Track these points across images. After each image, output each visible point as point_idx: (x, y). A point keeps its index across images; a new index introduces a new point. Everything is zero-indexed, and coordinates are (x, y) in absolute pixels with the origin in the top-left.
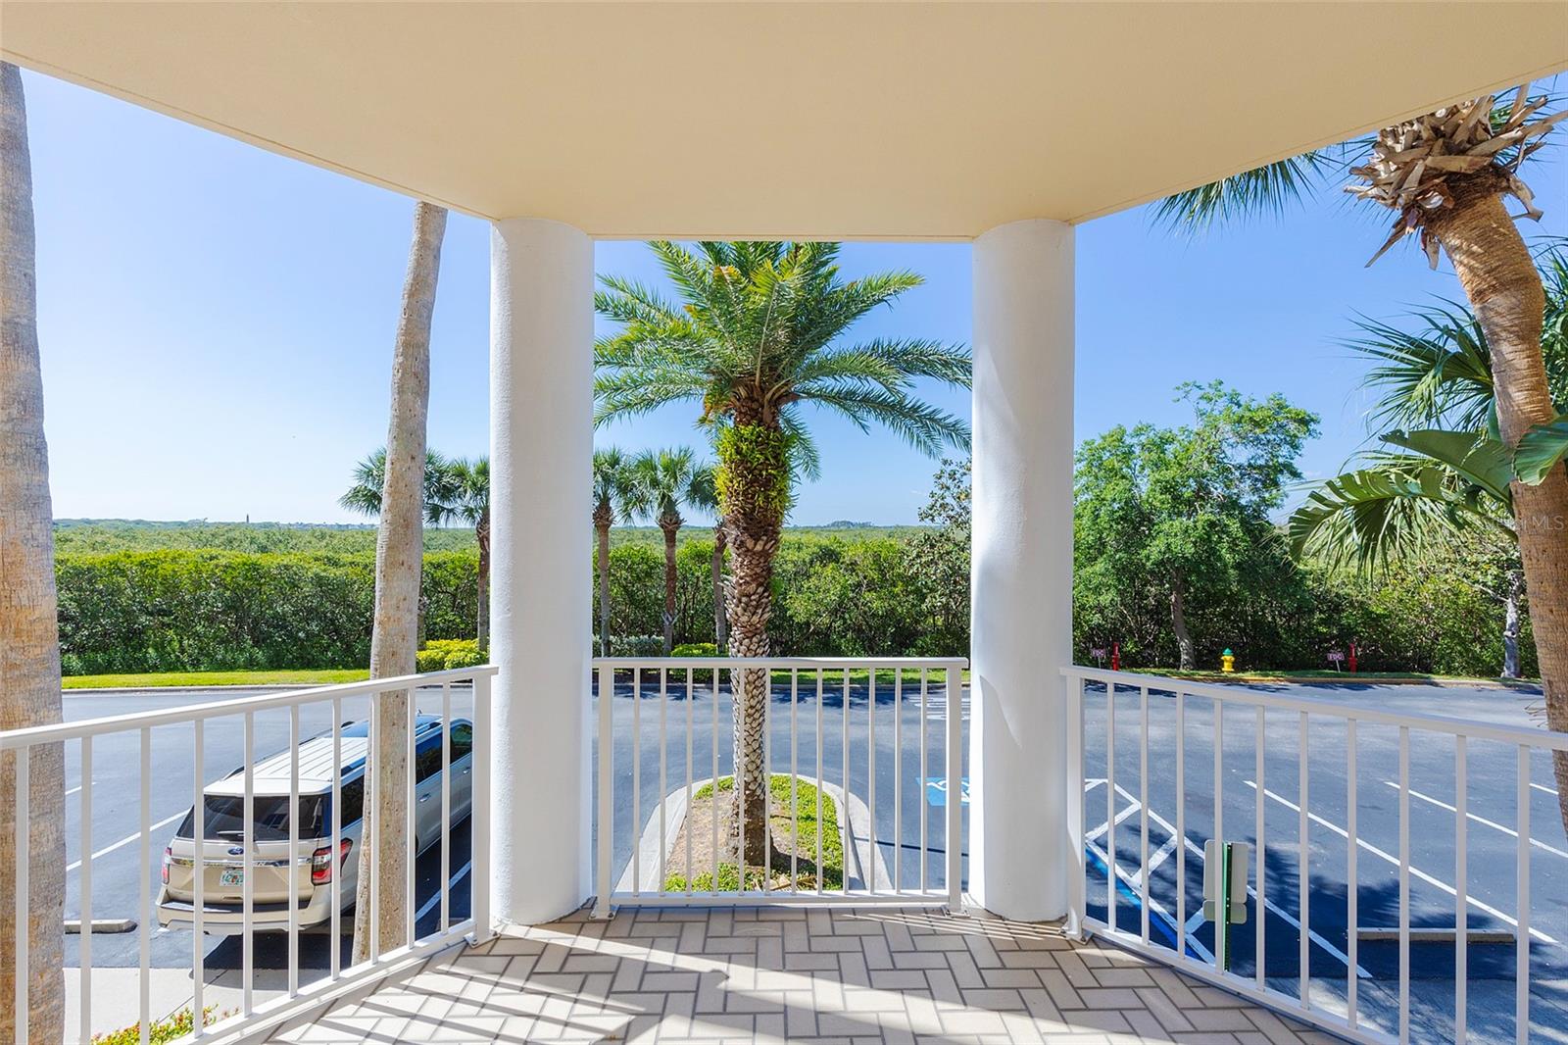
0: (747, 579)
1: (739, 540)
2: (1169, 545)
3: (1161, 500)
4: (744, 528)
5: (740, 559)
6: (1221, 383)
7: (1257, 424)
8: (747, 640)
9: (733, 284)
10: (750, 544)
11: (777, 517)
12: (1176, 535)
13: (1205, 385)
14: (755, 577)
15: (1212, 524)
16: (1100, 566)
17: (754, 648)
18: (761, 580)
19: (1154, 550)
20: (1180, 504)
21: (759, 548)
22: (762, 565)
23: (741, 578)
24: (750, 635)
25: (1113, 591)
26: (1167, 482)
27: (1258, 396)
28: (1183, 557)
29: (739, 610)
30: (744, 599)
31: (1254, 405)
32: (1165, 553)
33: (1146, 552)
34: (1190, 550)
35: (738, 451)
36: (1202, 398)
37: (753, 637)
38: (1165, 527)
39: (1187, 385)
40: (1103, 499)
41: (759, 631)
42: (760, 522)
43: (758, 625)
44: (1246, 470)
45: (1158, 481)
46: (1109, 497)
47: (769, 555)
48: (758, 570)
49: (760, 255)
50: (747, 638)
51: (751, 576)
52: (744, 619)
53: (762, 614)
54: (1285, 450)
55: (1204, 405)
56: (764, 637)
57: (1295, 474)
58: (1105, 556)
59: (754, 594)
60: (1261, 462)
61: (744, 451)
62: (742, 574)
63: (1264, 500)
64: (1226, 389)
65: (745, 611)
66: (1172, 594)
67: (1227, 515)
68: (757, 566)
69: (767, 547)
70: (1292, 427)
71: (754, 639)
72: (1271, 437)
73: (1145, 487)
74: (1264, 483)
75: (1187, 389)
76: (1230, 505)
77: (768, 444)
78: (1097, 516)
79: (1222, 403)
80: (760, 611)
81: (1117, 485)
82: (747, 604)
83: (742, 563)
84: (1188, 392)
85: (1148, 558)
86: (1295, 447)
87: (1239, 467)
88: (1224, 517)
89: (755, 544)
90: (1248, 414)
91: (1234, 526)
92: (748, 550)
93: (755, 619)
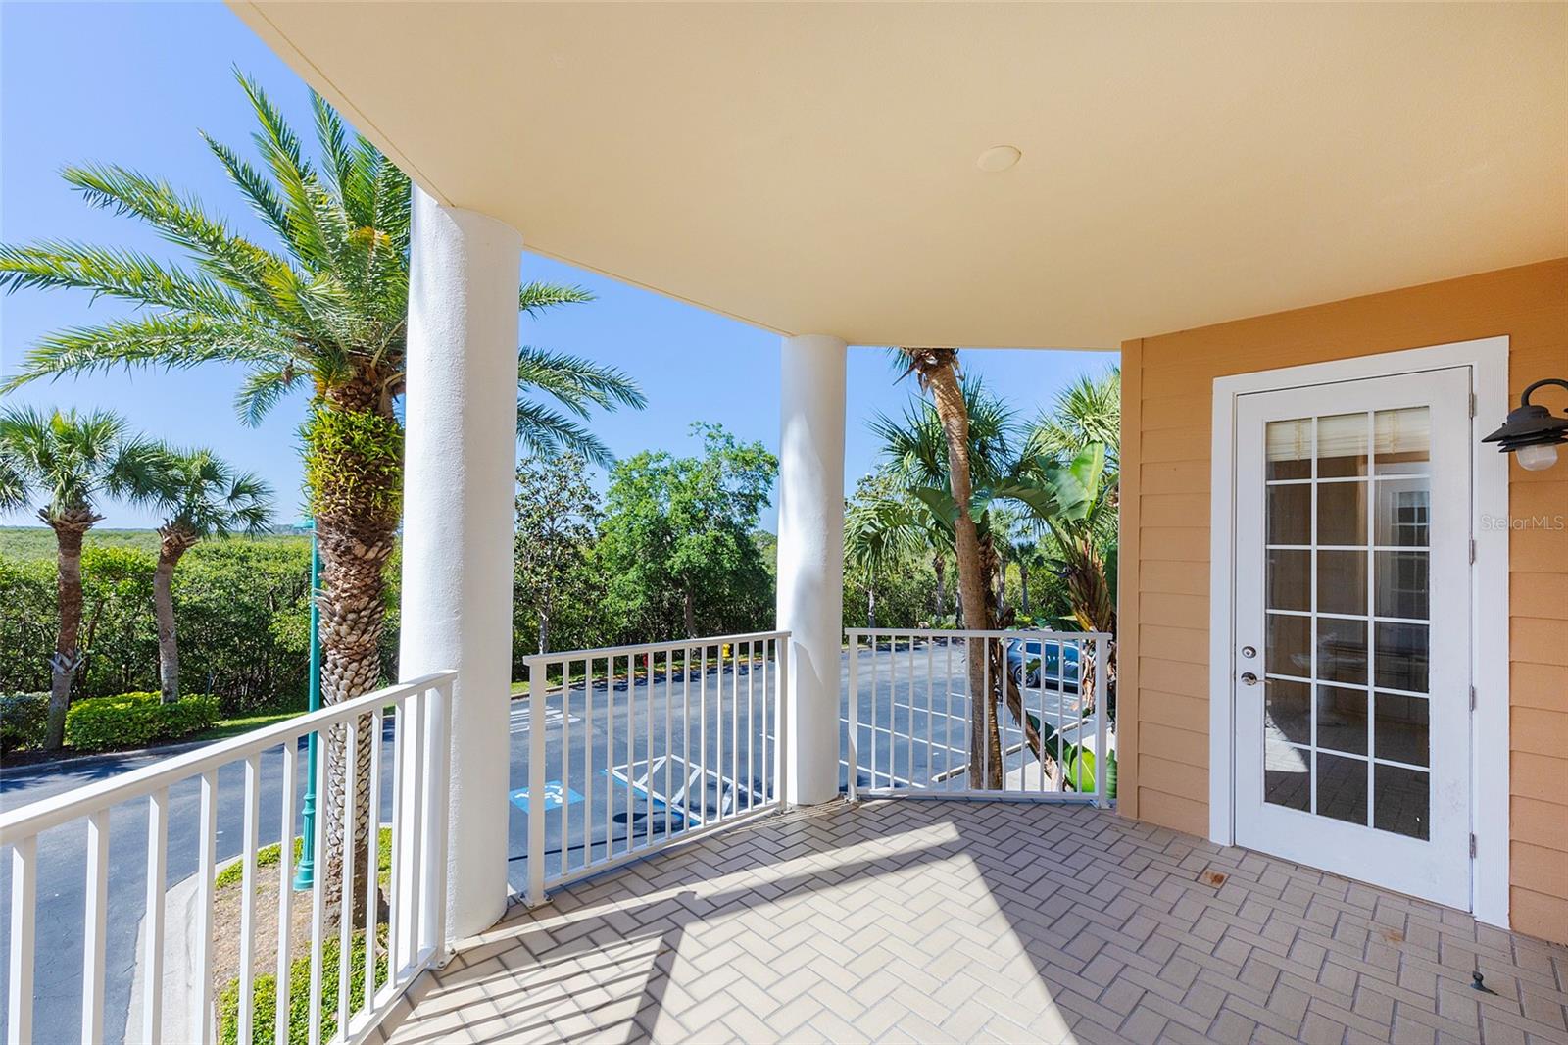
0: (355, 592)
1: (344, 545)
2: (689, 556)
3: (681, 518)
4: (352, 532)
5: (343, 569)
6: (721, 426)
7: (747, 463)
8: (355, 664)
9: (379, 251)
10: (359, 550)
11: (394, 520)
12: (693, 548)
13: (711, 427)
14: (365, 590)
15: (717, 539)
16: (633, 574)
17: (364, 672)
18: (372, 592)
19: (676, 562)
20: (696, 522)
21: (371, 555)
22: (373, 575)
23: (344, 591)
24: (357, 657)
25: (641, 597)
26: (686, 503)
27: (745, 440)
28: (699, 566)
29: (344, 629)
30: (351, 616)
31: (744, 448)
32: (685, 563)
33: (671, 562)
34: (704, 560)
35: (348, 441)
36: (709, 436)
37: (362, 659)
38: (685, 540)
39: (699, 423)
40: (636, 515)
41: (368, 652)
42: (374, 526)
43: (369, 645)
44: (738, 496)
45: (680, 502)
46: (642, 513)
47: (382, 563)
48: (369, 581)
49: (389, 222)
50: (354, 661)
51: (359, 588)
52: (352, 639)
53: (374, 632)
54: (762, 484)
55: (709, 442)
56: (377, 657)
57: (768, 503)
58: (636, 565)
59: (364, 609)
60: (746, 492)
61: (356, 441)
62: (346, 586)
63: (747, 521)
64: (724, 431)
65: (352, 630)
66: (684, 597)
67: (726, 532)
68: (368, 576)
69: (380, 555)
70: (767, 467)
71: (365, 662)
72: (754, 473)
73: (668, 508)
74: (747, 508)
75: (699, 427)
76: (726, 525)
77: (387, 437)
78: (631, 530)
79: (722, 442)
80: (372, 629)
81: (648, 503)
82: (355, 621)
83: (346, 574)
84: (699, 430)
85: (672, 567)
86: (769, 482)
87: (733, 494)
88: (724, 534)
89: (367, 551)
90: (740, 454)
91: (731, 541)
92: (356, 558)
93: (366, 637)
